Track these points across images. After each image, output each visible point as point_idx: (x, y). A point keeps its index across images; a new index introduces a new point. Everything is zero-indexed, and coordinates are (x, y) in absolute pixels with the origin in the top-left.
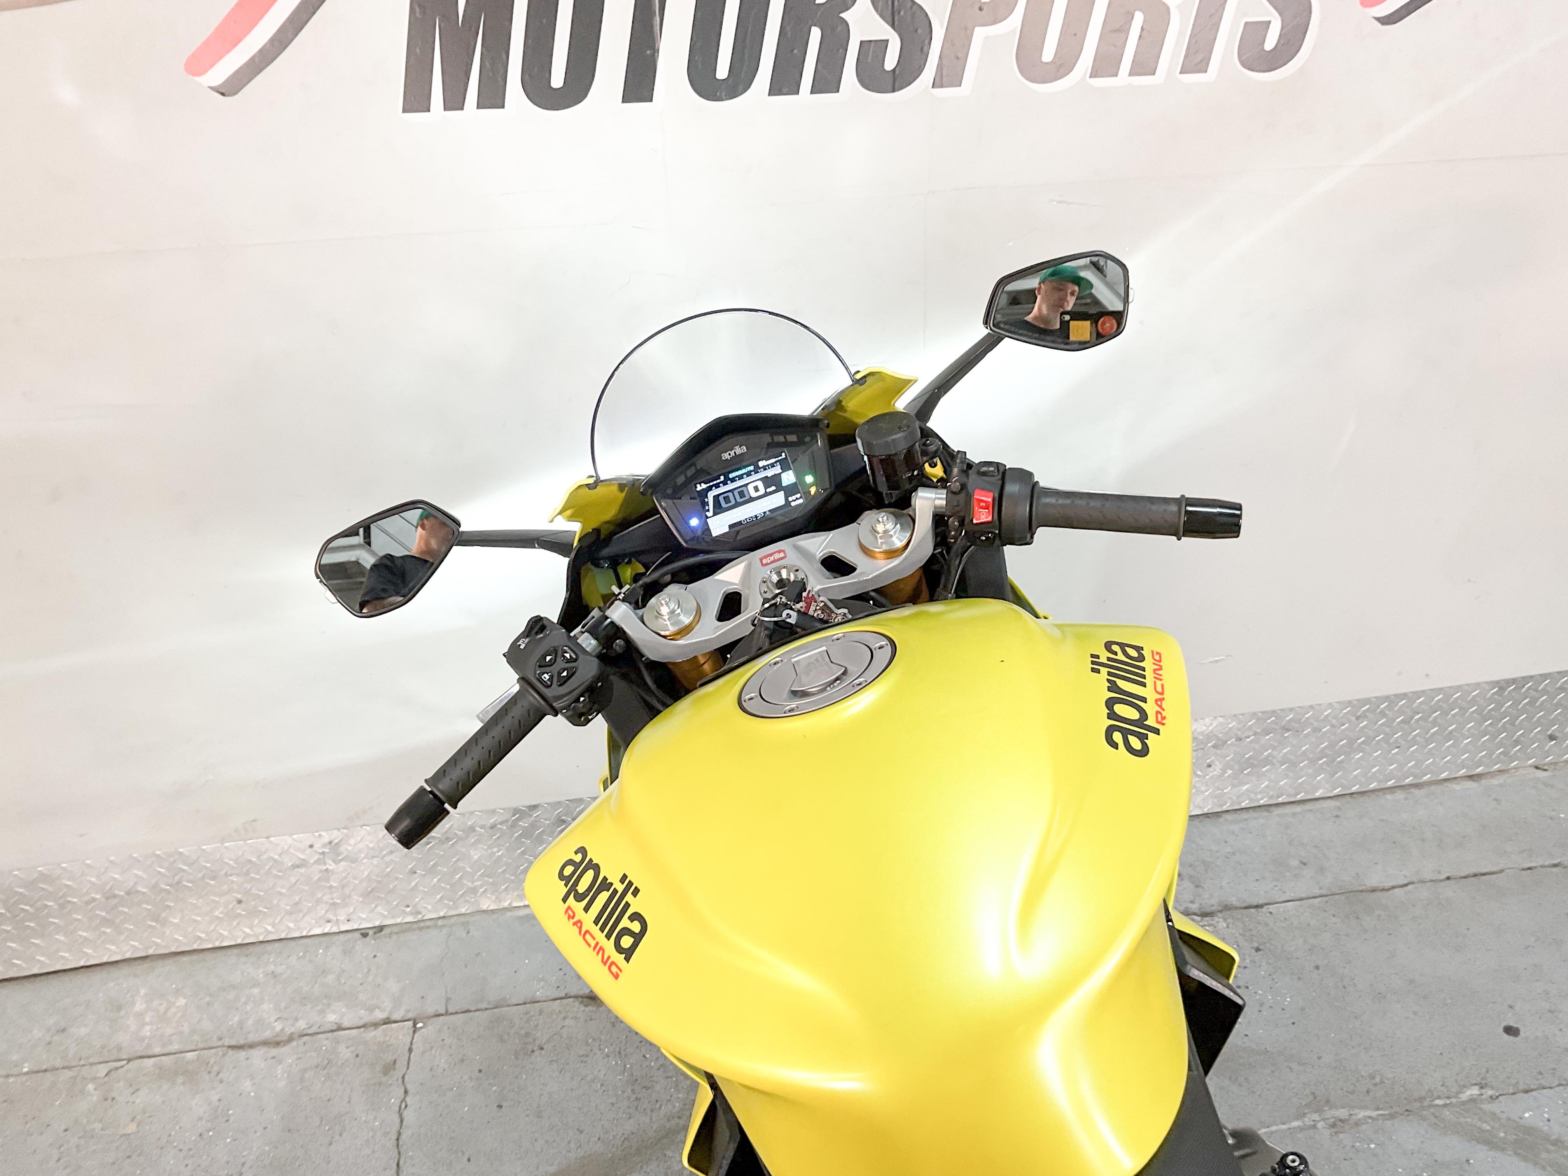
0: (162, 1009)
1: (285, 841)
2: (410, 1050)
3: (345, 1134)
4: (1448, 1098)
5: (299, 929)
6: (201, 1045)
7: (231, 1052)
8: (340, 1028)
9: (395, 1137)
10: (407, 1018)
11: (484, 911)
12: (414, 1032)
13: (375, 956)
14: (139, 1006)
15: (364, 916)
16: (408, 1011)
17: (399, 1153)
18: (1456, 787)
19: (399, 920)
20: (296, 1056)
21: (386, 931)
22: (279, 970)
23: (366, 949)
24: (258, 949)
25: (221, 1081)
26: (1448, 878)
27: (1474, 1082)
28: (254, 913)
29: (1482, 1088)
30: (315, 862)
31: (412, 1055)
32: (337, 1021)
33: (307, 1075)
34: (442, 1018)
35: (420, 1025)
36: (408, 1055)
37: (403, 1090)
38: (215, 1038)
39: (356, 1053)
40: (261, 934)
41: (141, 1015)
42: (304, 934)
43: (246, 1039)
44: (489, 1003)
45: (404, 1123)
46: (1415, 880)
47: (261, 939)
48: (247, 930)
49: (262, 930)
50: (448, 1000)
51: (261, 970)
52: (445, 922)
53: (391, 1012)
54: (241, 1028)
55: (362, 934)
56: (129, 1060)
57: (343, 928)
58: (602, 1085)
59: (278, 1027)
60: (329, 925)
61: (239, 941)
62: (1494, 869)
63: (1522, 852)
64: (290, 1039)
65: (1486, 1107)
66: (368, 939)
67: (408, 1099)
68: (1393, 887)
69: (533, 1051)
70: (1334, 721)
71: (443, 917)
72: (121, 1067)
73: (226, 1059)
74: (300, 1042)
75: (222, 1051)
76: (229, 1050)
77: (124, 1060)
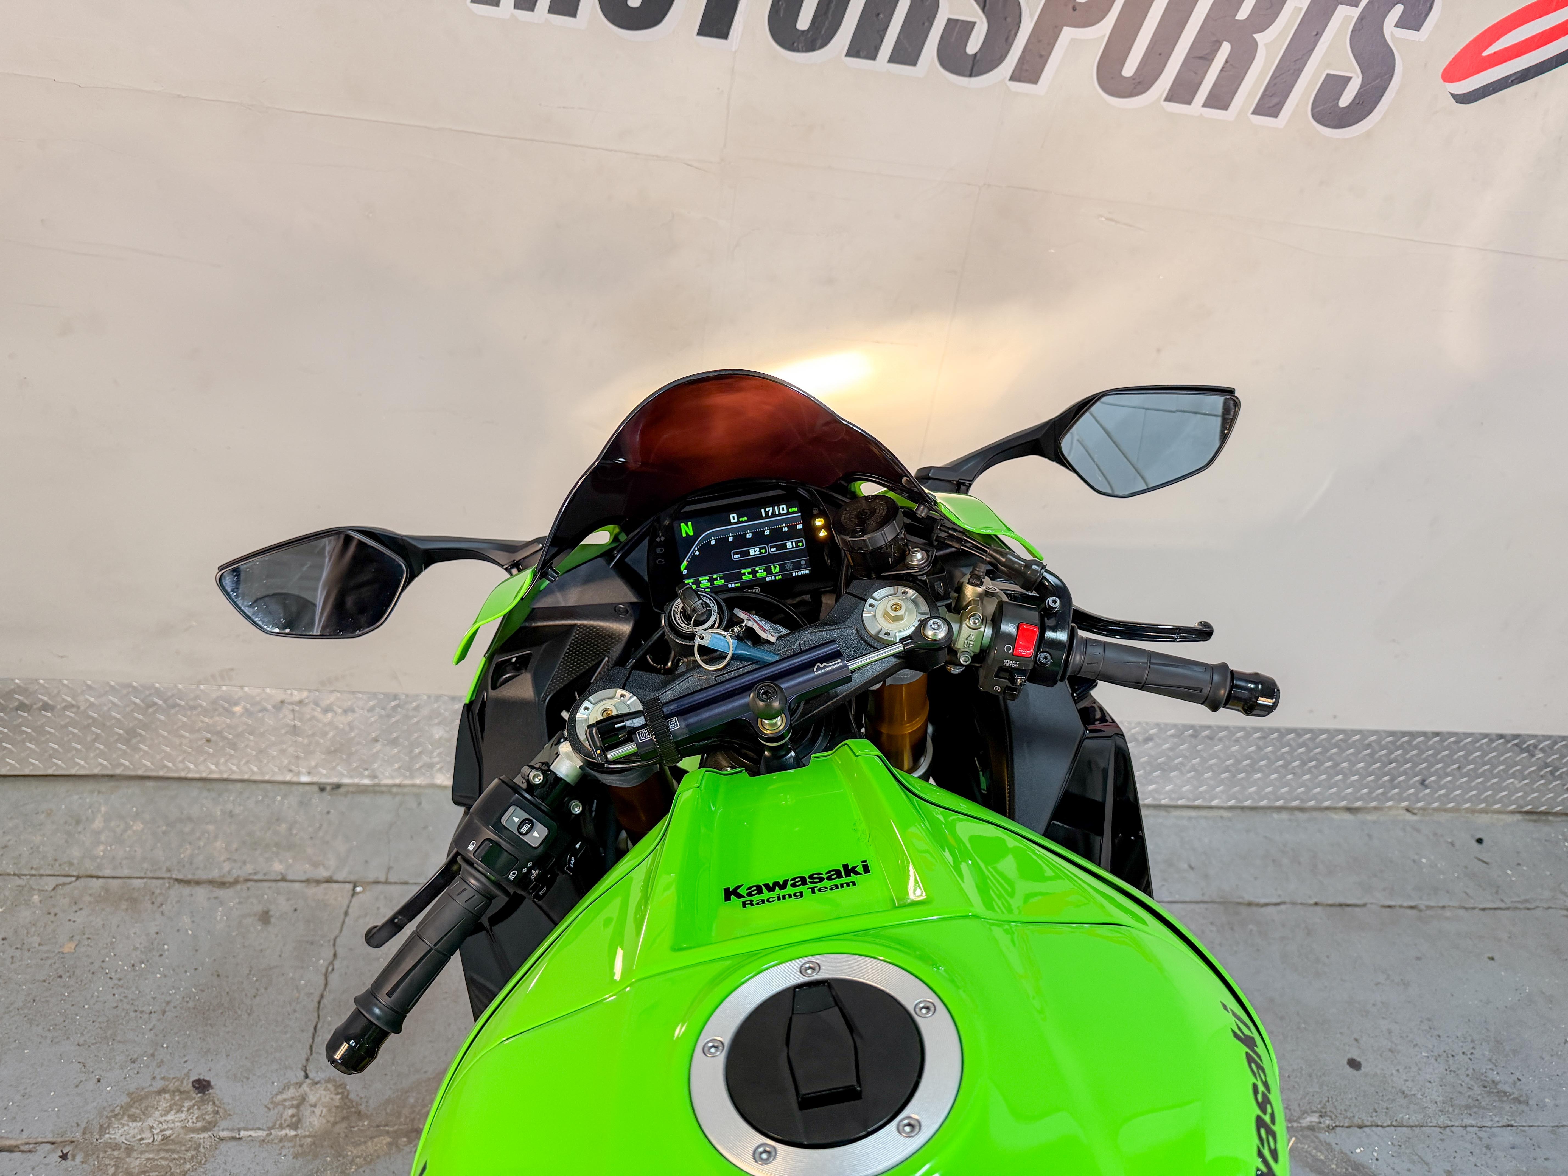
0: (119, 830)
1: (259, 692)
2: (346, 913)
3: (270, 989)
5: (261, 773)
6: (150, 875)
7: (176, 886)
8: (284, 879)
9: (316, 999)
10: (348, 880)
12: (353, 895)
13: (329, 813)
14: (98, 824)
15: (324, 773)
16: (350, 873)
18: (1336, 816)
19: (356, 781)
20: (237, 900)
21: (342, 790)
22: (237, 810)
23: (321, 804)
24: (221, 786)
25: (162, 913)
26: (1316, 904)
27: (1315, 1108)
28: (220, 753)
29: (1321, 1116)
31: (347, 919)
32: (283, 871)
33: (244, 922)
34: (381, 884)
35: (359, 889)
36: (343, 917)
37: (332, 953)
38: (164, 869)
39: (295, 907)
40: (226, 772)
41: (97, 833)
42: (267, 778)
43: (194, 874)
45: (327, 987)
46: (1288, 901)
47: (225, 776)
48: (213, 767)
49: (227, 769)
50: (389, 869)
51: (220, 807)
52: (398, 791)
53: (334, 872)
54: (191, 863)
55: (319, 788)
56: (77, 878)
57: (303, 780)
59: (227, 867)
60: (291, 774)
61: (204, 775)
62: (1358, 902)
63: (1385, 891)
64: (236, 882)
65: (1322, 1136)
66: (324, 794)
67: (337, 964)
68: (1267, 905)
71: (399, 785)
72: (70, 883)
73: (172, 892)
74: (245, 887)
75: (169, 883)
76: (176, 883)
77: (73, 876)
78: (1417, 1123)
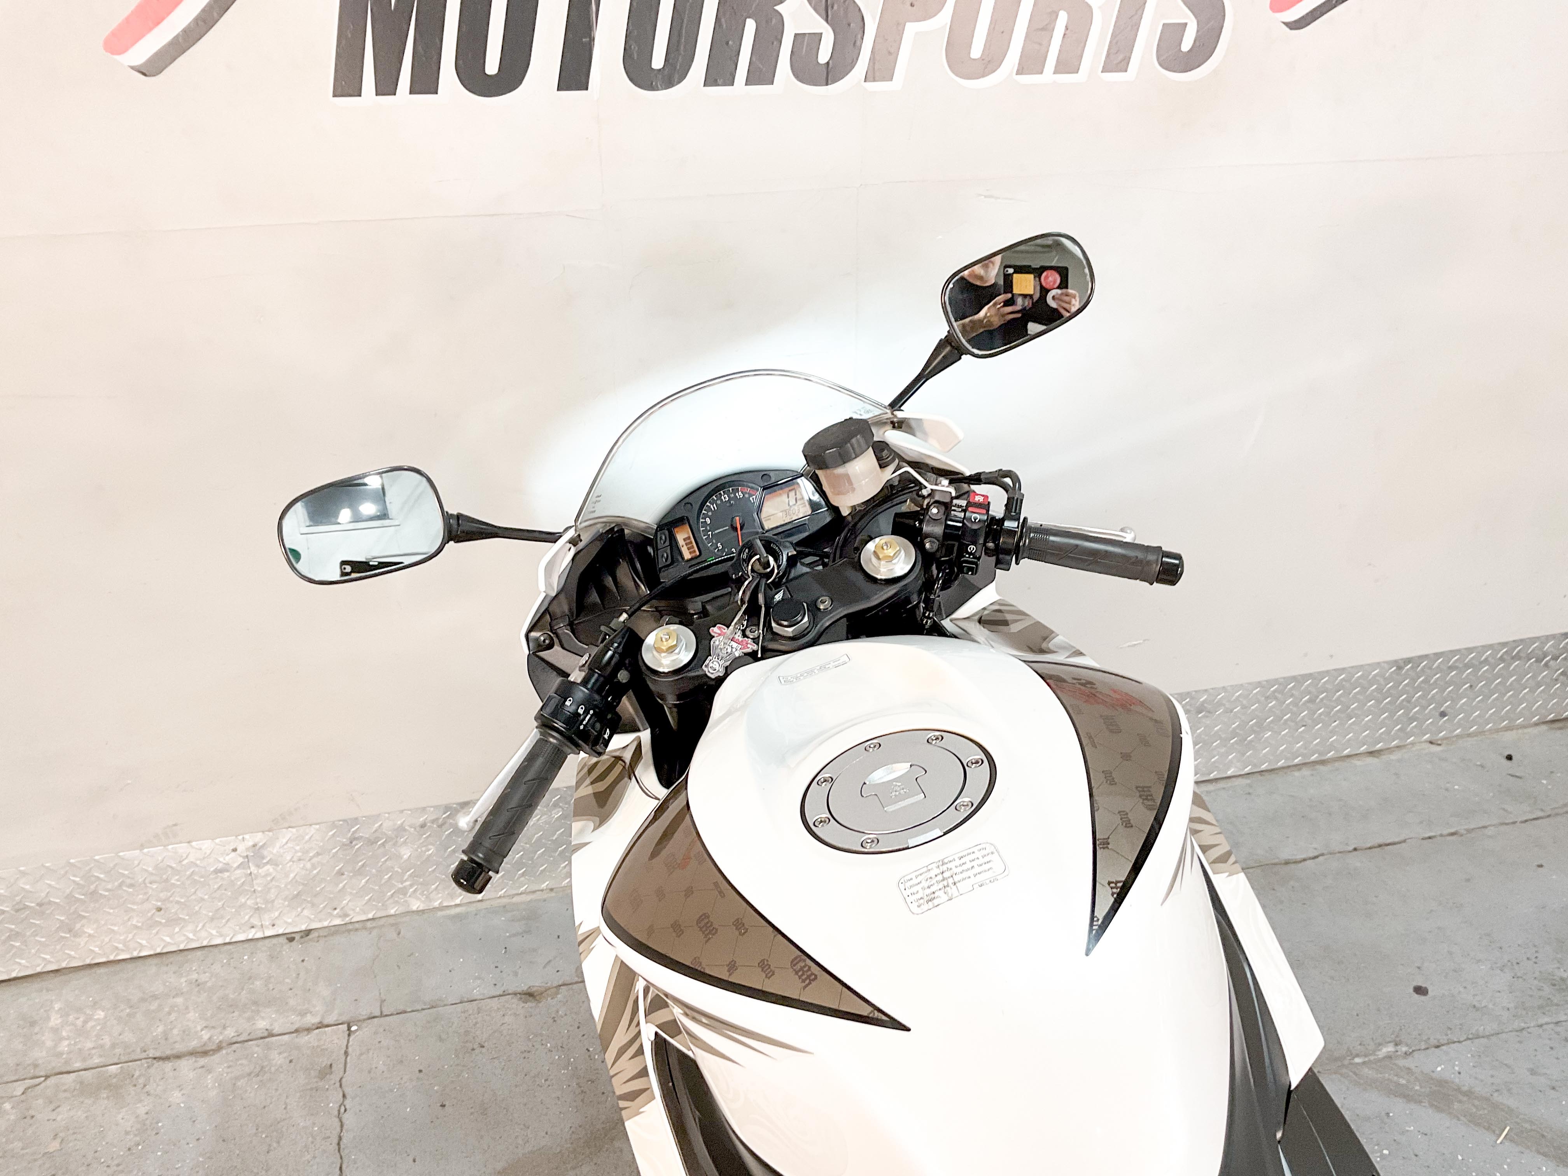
0: (79, 1023)
1: (206, 845)
2: (346, 1053)
3: (283, 1142)
4: (1366, 1056)
5: (221, 936)
6: (123, 1059)
7: (157, 1064)
8: (271, 1035)
9: (336, 1141)
10: (340, 1022)
11: (413, 912)
12: (349, 1035)
13: (303, 961)
14: (55, 1020)
15: (290, 920)
16: (340, 1015)
17: (341, 1158)
18: (1357, 762)
19: (326, 924)
20: (226, 1065)
21: (313, 935)
22: (204, 978)
23: (291, 953)
24: (179, 958)
25: (148, 1094)
26: (1355, 849)
27: (1388, 1040)
28: (174, 921)
29: (1396, 1045)
30: (238, 867)
31: (349, 1058)
32: (268, 1027)
33: (239, 1083)
34: (375, 1020)
35: (354, 1028)
36: (344, 1058)
37: (341, 1095)
38: (139, 1050)
39: (290, 1058)
40: (182, 942)
41: (55, 1030)
42: (227, 940)
43: (172, 1049)
44: (425, 1004)
45: (345, 1127)
46: (1325, 852)
47: (182, 947)
48: (168, 939)
49: (183, 938)
50: (383, 1001)
51: (183, 980)
52: (374, 924)
53: (323, 1017)
54: (166, 1039)
55: (288, 939)
56: (47, 1077)
57: (268, 933)
58: (546, 1080)
59: (205, 1035)
60: (253, 930)
61: (158, 951)
62: (1396, 840)
63: (1421, 822)
64: (219, 1048)
65: (1402, 1062)
66: (293, 943)
67: (347, 1102)
68: (1305, 860)
69: (473, 1049)
70: (1245, 702)
71: (373, 919)
72: (39, 1084)
73: (152, 1071)
74: (229, 1050)
75: (147, 1063)
76: (155, 1061)
77: (42, 1077)
78: (1492, 1032)
